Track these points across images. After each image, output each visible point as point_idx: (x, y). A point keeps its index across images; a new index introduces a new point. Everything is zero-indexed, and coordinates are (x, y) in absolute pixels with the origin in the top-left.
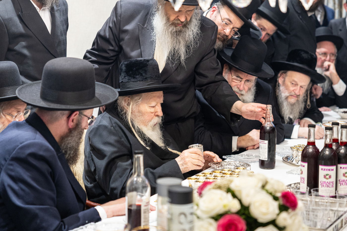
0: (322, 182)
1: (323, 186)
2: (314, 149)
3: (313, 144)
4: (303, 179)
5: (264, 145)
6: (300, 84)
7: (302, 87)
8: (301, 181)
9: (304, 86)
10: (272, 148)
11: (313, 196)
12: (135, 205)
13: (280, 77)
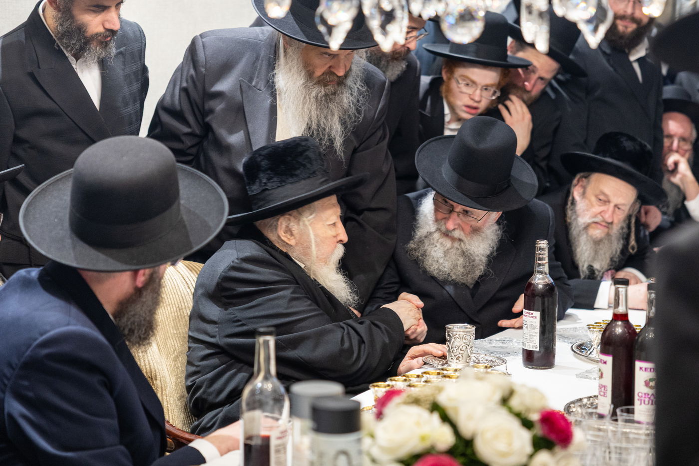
0: (640, 394)
1: (643, 402)
2: (625, 327)
3: (624, 317)
4: (603, 389)
5: (533, 320)
6: (615, 200)
7: (619, 208)
8: (600, 392)
9: (623, 205)
10: (548, 327)
11: (620, 423)
12: (258, 436)
13: (576, 185)
